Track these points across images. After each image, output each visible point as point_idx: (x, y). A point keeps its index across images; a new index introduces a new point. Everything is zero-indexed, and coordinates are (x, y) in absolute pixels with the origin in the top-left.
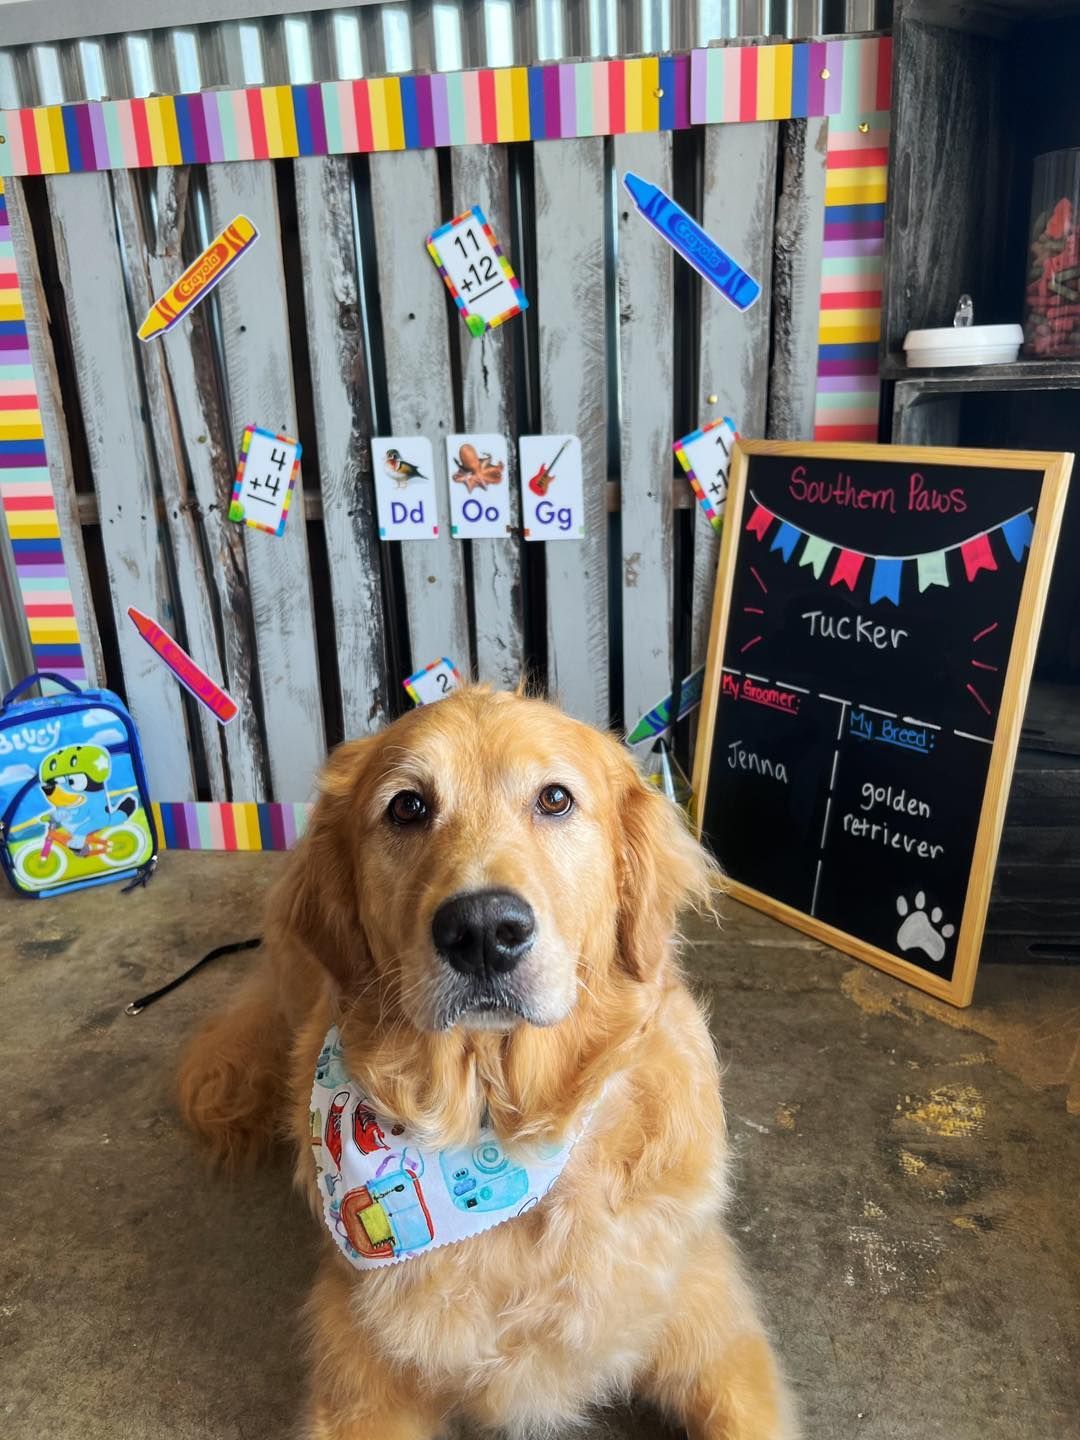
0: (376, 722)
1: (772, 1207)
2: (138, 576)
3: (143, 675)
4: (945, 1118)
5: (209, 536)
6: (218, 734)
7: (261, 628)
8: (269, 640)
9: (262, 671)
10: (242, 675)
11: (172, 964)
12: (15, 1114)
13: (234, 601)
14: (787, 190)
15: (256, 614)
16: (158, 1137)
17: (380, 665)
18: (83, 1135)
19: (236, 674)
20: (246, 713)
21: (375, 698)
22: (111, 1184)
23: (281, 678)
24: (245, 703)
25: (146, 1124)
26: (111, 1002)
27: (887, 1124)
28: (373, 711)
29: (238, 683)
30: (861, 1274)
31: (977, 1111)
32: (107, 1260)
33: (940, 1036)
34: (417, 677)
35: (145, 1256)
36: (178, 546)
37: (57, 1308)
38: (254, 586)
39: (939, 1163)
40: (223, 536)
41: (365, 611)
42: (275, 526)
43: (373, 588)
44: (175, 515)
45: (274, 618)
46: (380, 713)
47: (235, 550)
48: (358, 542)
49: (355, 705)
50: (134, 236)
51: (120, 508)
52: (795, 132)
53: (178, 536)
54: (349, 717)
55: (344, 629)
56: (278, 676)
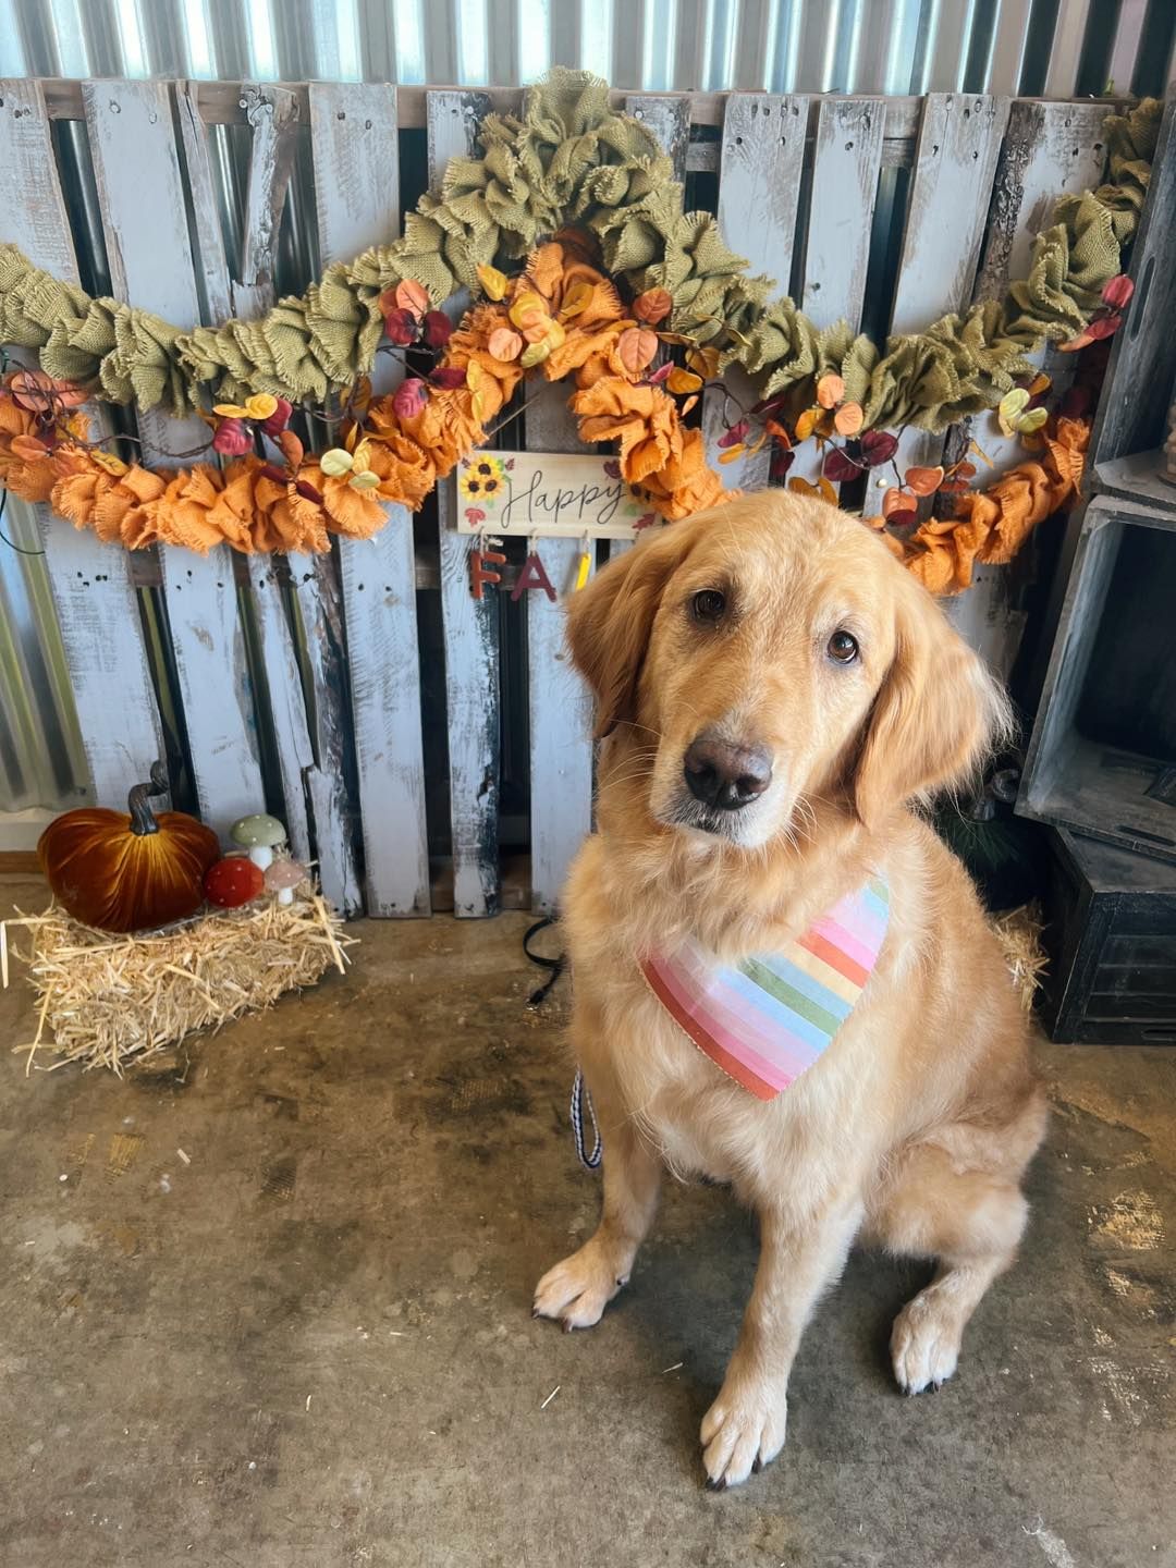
0: (487, 796)
1: (1020, 1344)
2: (212, 649)
3: (215, 752)
4: (1132, 1230)
5: (302, 607)
6: (304, 812)
7: (360, 704)
8: (368, 717)
9: (358, 748)
10: (335, 751)
11: (323, 1095)
12: (249, 1311)
13: (328, 676)
14: (988, 268)
15: (354, 689)
16: (417, 1325)
17: (495, 742)
18: (337, 1331)
19: (329, 751)
20: (338, 790)
21: (486, 774)
22: (396, 1389)
23: (380, 755)
24: (337, 779)
25: (396, 1310)
26: (280, 1151)
27: (1085, 1240)
28: (484, 788)
29: (331, 761)
30: (1115, 1408)
31: (1156, 1219)
32: (437, 1480)
33: (1100, 1134)
35: (471, 1469)
36: (262, 616)
37: (413, 1542)
38: (354, 660)
39: (1141, 1280)
40: (320, 608)
41: (484, 689)
43: (491, 663)
44: (262, 584)
45: (376, 694)
46: (490, 789)
47: (332, 622)
48: (479, 617)
49: (465, 781)
50: (218, 260)
51: (190, 573)
52: (1007, 207)
53: (265, 607)
54: (457, 793)
55: (457, 707)
56: (377, 753)
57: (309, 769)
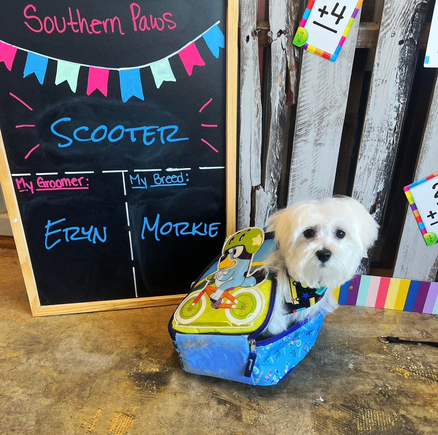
5: (273, 58)
7: (299, 140)
9: (292, 174)
10: (275, 176)
13: (281, 117)
15: (297, 128)
17: (389, 174)
19: (272, 175)
20: (273, 205)
21: (377, 198)
23: (306, 180)
28: (373, 209)
29: (272, 183)
34: (417, 184)
36: (245, 67)
38: (301, 104)
41: (390, 130)
42: (331, 51)
43: (400, 109)
44: (248, 38)
45: (312, 130)
46: (377, 210)
47: (291, 73)
48: (400, 68)
53: (247, 58)
55: (368, 144)
56: (303, 178)
57: (257, 188)
